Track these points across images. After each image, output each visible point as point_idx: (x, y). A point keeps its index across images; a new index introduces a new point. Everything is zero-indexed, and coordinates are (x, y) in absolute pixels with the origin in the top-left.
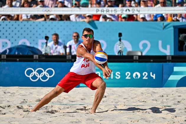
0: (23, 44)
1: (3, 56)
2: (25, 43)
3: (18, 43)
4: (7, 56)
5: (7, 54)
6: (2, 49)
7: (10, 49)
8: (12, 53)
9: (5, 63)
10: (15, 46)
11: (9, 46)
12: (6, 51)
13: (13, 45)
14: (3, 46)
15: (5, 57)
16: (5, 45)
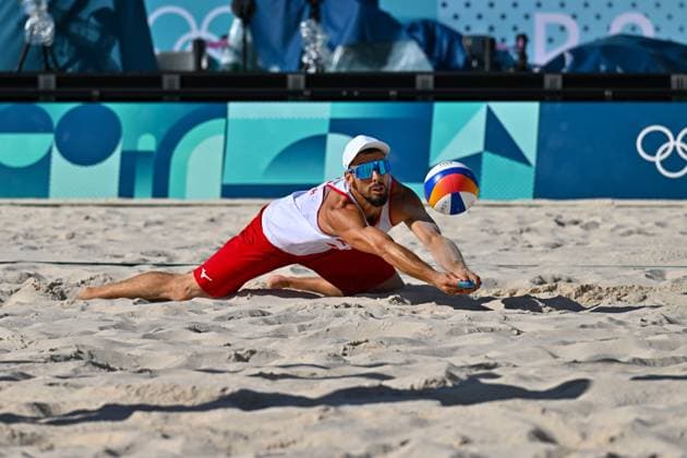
0: (628, 32)
1: (548, 79)
2: (634, 28)
3: (608, 28)
4: (567, 79)
5: (564, 70)
6: (548, 51)
7: (579, 53)
8: (586, 68)
9: (559, 106)
10: (598, 40)
11: (574, 39)
12: (561, 58)
13: (590, 38)
14: (550, 40)
15: (559, 85)
16: (557, 35)
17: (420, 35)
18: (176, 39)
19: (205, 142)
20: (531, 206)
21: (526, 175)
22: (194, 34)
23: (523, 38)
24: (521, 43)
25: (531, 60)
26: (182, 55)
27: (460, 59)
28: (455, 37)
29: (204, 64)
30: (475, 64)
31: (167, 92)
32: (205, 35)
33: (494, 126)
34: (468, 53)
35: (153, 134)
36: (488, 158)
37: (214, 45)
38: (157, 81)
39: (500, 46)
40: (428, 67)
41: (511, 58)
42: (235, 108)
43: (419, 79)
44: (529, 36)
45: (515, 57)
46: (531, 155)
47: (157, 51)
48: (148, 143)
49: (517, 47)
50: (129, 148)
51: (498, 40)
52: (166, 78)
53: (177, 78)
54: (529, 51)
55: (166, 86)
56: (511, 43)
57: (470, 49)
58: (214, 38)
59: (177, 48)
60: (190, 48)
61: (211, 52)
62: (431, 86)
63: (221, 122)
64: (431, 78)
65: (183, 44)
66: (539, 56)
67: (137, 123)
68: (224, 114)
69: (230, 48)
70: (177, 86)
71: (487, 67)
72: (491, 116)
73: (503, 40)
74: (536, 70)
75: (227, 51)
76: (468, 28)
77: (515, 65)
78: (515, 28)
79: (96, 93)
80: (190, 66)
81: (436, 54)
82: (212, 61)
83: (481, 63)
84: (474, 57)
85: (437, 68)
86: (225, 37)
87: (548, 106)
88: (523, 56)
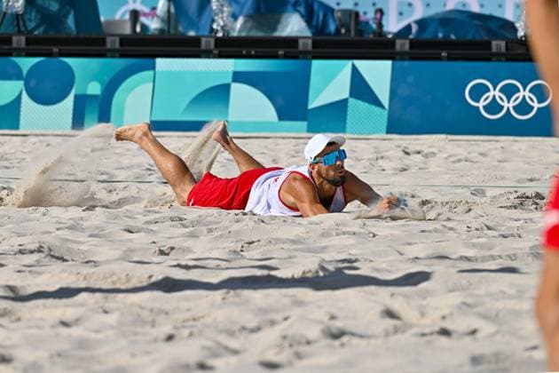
0: (460, 8)
1: (399, 42)
2: (464, 5)
3: (445, 5)
4: (413, 44)
5: (411, 37)
6: (399, 21)
7: (422, 23)
8: (427, 35)
9: (406, 63)
10: (437, 14)
11: (419, 14)
12: (409, 27)
13: (431, 12)
14: (401, 14)
15: (407, 47)
16: (405, 9)
17: (302, 9)
18: (117, 10)
19: (139, 88)
20: (384, 140)
21: (382, 116)
22: (131, 6)
23: (381, 12)
24: (378, 16)
25: (386, 29)
26: (121, 22)
27: (332, 27)
28: (329, 10)
29: (138, 29)
30: (343, 31)
31: (109, 50)
32: (139, 7)
33: (357, 79)
34: (338, 23)
35: (99, 81)
36: (352, 102)
37: (145, 15)
38: (102, 42)
39: (362, 18)
40: (308, 33)
41: (371, 27)
42: (161, 63)
43: (301, 42)
44: (385, 10)
45: (374, 26)
46: (385, 101)
47: (102, 19)
48: (95, 89)
49: (375, 18)
50: (80, 92)
51: (361, 13)
52: (109, 40)
53: (117, 39)
54: (384, 22)
55: (109, 45)
56: (371, 15)
57: (340, 20)
58: (146, 10)
59: (118, 17)
60: (127, 17)
61: (143, 19)
62: (310, 47)
63: (151, 73)
64: (310, 42)
65: (122, 14)
66: (392, 26)
67: (87, 73)
68: (153, 67)
69: (158, 16)
70: (117, 45)
71: (353, 33)
72: (355, 70)
73: (365, 13)
74: (390, 36)
75: (155, 19)
76: (338, 4)
77: (374, 33)
78: (374, 4)
79: (56, 50)
80: (127, 30)
81: (314, 23)
82: (144, 27)
83: (348, 31)
84: (342, 26)
85: (314, 34)
86: (154, 9)
87: (399, 64)
88: (380, 25)
